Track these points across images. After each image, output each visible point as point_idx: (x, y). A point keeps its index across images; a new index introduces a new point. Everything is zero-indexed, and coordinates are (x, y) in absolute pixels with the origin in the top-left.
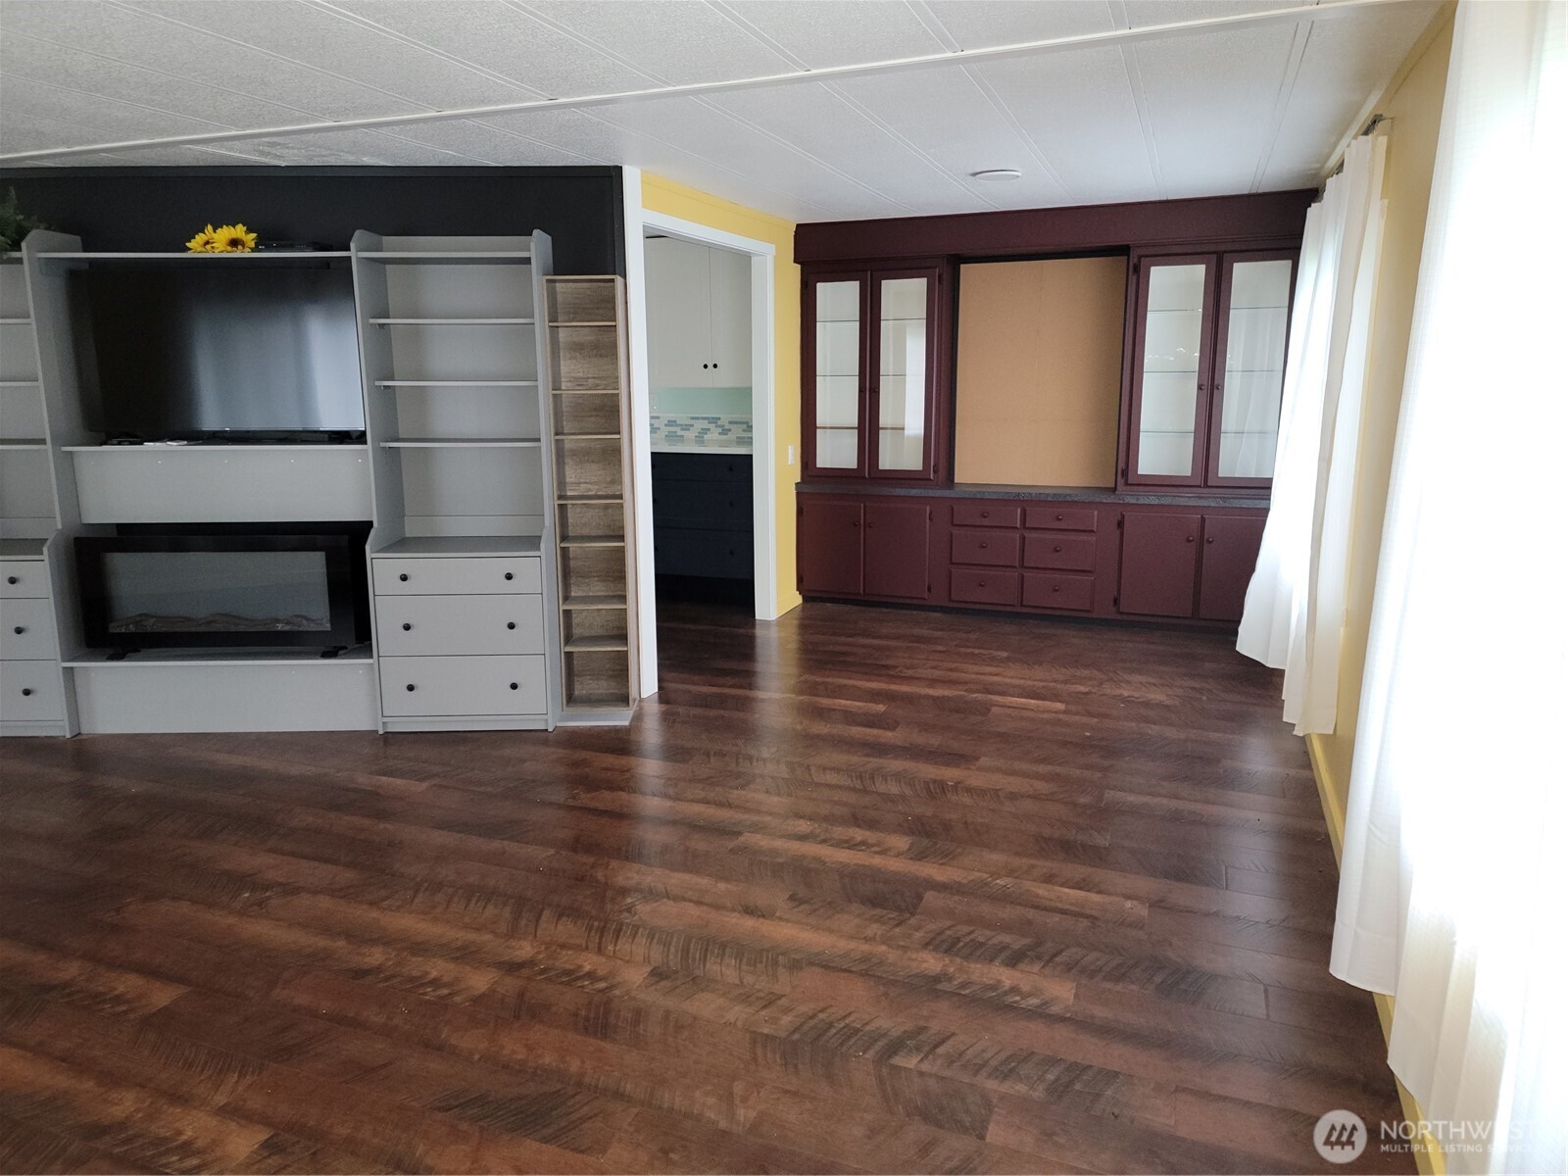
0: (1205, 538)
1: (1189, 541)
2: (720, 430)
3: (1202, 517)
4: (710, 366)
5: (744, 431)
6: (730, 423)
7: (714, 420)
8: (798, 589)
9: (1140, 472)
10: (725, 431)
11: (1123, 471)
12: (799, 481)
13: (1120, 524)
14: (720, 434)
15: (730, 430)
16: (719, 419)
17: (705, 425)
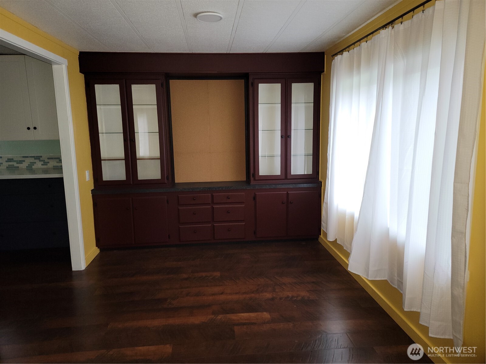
0: (289, 201)
1: (283, 203)
2: (42, 163)
3: (287, 192)
4: (32, 128)
5: (57, 162)
6: (48, 159)
7: (38, 158)
8: (97, 246)
9: (260, 174)
10: (45, 163)
11: (253, 175)
12: (93, 188)
13: (255, 198)
14: (42, 165)
15: (48, 162)
16: (41, 157)
17: (32, 160)
